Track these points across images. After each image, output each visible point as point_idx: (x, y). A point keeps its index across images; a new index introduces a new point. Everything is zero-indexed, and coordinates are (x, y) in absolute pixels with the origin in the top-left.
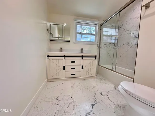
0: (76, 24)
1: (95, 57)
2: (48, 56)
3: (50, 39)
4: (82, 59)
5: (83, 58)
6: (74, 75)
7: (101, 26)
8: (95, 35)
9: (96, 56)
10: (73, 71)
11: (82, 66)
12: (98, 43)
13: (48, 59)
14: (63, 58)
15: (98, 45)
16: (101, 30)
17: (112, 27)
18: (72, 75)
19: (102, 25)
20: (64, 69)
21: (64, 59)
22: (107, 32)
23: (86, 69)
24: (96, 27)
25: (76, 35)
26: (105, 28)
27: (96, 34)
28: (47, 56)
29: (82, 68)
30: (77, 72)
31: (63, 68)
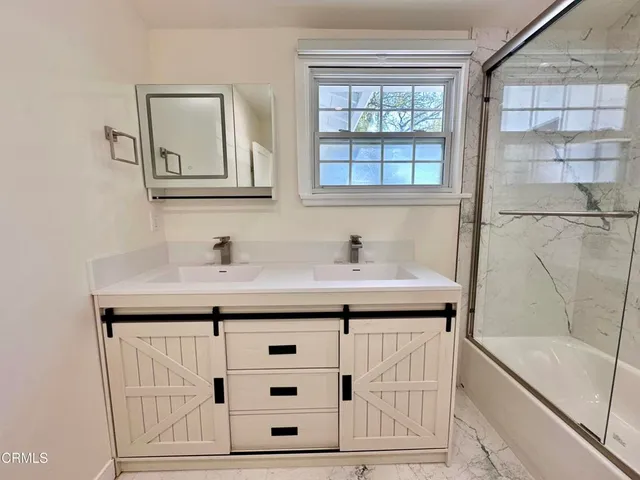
0: (317, 81)
1: (448, 312)
2: (110, 317)
3: (153, 189)
4: (346, 331)
5: (352, 322)
6: (293, 431)
7: (489, 72)
8: (444, 140)
9: (449, 306)
10: (284, 411)
11: (347, 380)
12: (464, 195)
13: (110, 334)
14: (211, 324)
15: (468, 208)
16: (487, 100)
17: (572, 75)
18: (276, 432)
19: (496, 66)
20: (219, 398)
21: (216, 333)
22: (532, 110)
23: (374, 399)
24: (447, 83)
25: (315, 153)
26: (521, 82)
27: (452, 135)
28: (104, 319)
29: (347, 395)
30: (313, 413)
31: (212, 390)
